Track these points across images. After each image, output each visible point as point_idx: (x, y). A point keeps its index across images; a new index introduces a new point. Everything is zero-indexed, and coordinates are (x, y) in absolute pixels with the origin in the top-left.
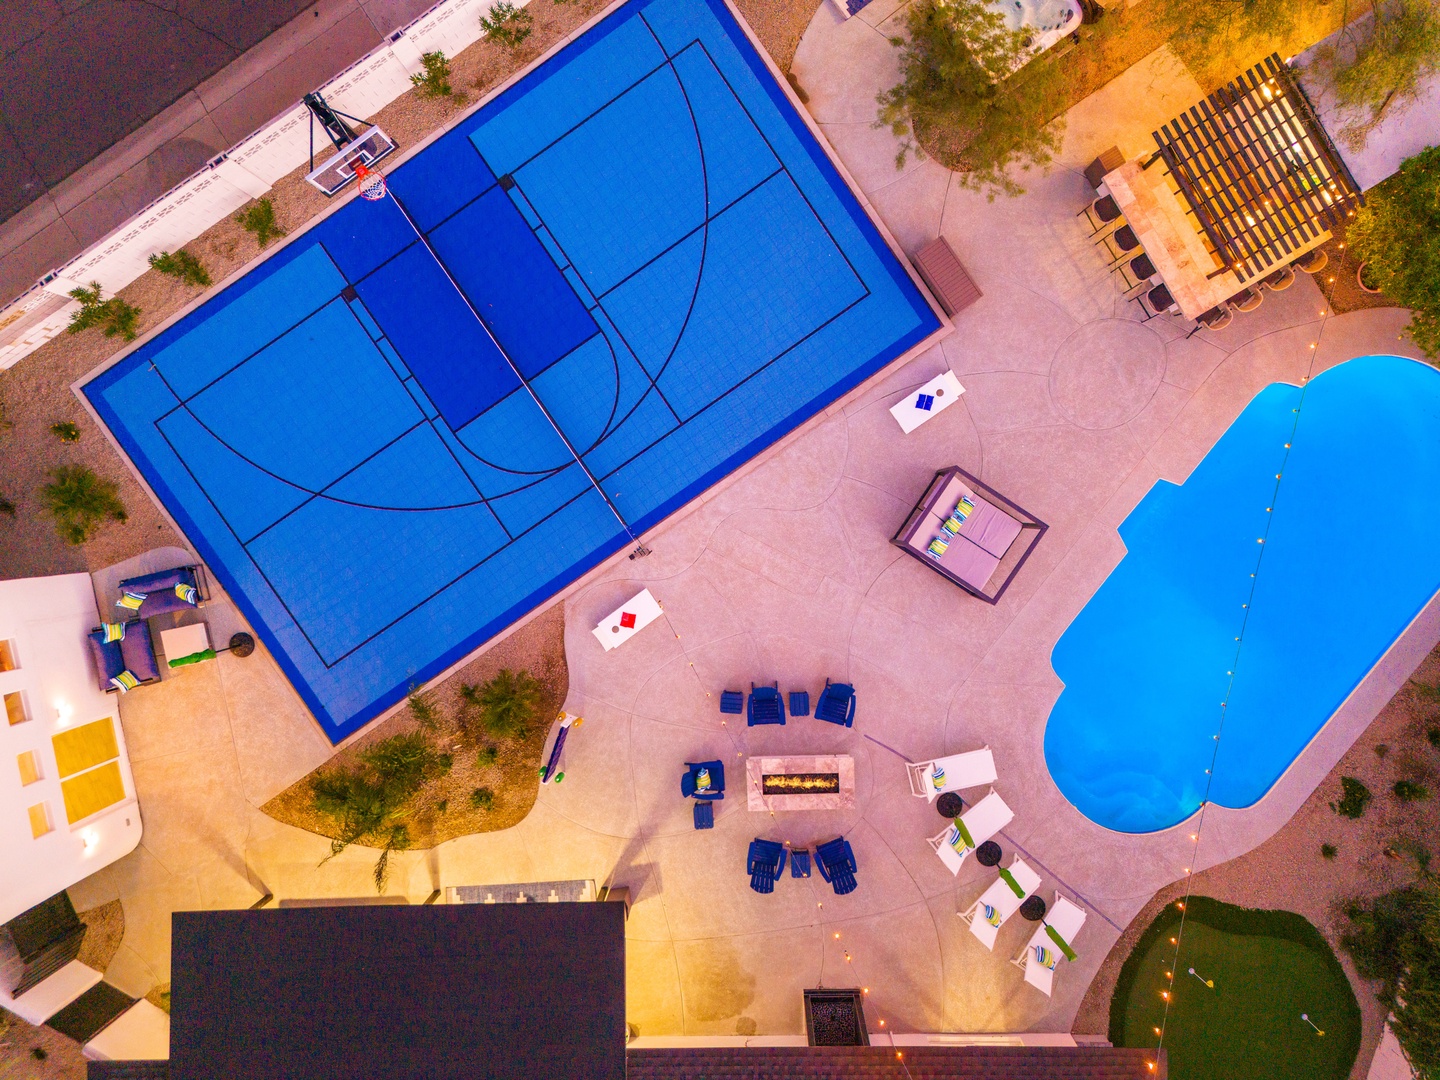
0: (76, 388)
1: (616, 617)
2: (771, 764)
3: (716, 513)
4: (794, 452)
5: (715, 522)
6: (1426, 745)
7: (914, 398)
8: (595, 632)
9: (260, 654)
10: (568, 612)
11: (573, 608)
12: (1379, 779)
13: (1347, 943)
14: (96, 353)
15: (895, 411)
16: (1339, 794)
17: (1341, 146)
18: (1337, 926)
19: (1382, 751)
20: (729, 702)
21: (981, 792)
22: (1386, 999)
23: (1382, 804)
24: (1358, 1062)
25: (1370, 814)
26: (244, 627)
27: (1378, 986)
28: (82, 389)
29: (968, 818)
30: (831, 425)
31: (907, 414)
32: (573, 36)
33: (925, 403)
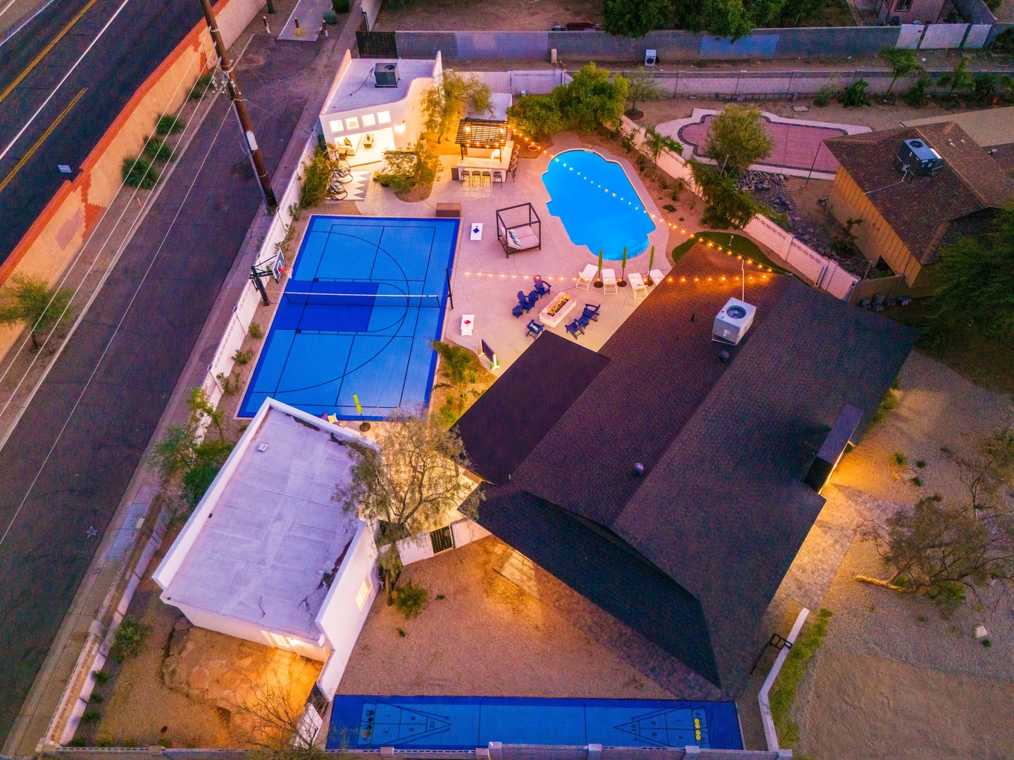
0: (235, 417)
1: (463, 325)
2: (545, 310)
3: (458, 289)
4: (459, 264)
5: (461, 291)
6: (666, 191)
7: (473, 232)
8: (463, 334)
9: (372, 424)
10: (449, 338)
11: (450, 336)
12: (669, 201)
13: (712, 228)
14: (233, 405)
15: (472, 238)
16: (666, 211)
17: (492, 119)
18: (707, 228)
19: (661, 198)
20: (517, 313)
21: (599, 274)
22: (737, 227)
23: (676, 204)
24: (756, 243)
25: (677, 208)
26: (360, 423)
27: (731, 228)
28: (238, 416)
29: (606, 281)
30: (462, 253)
31: (475, 237)
32: (300, 246)
33: (476, 231)
